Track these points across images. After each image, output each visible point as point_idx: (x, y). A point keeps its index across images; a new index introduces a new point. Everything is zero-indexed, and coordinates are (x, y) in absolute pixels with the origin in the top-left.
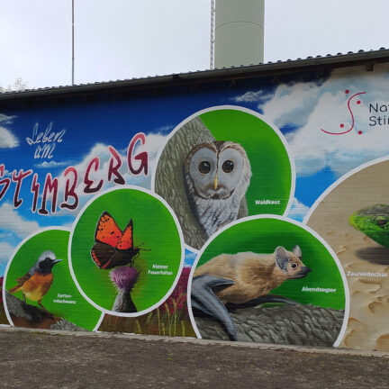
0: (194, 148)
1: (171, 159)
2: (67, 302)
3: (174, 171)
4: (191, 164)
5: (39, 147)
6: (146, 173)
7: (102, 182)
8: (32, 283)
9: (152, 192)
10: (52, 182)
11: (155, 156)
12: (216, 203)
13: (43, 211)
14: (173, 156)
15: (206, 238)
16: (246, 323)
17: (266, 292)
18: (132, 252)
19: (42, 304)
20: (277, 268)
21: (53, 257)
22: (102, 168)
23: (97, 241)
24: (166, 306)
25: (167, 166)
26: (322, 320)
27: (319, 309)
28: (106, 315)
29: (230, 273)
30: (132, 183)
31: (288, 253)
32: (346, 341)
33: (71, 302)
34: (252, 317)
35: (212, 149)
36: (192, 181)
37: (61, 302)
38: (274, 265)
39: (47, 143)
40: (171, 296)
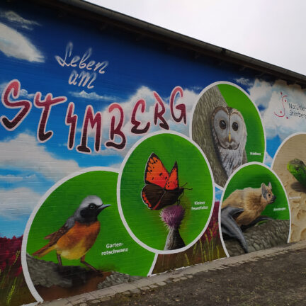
0: (216, 109)
1: (202, 114)
2: (118, 251)
3: (204, 124)
4: (215, 121)
5: (75, 72)
6: (185, 122)
7: (148, 125)
8: (71, 237)
9: (190, 139)
10: (94, 116)
11: (191, 109)
12: (231, 152)
13: (83, 148)
14: (203, 112)
15: (227, 178)
16: (252, 238)
17: (259, 214)
18: (178, 191)
19: (86, 260)
20: (263, 197)
21: (98, 202)
22: (148, 111)
23: (147, 182)
24: (206, 235)
25: (200, 120)
26: (282, 228)
27: (281, 221)
28: (159, 255)
29: (241, 203)
30: (175, 130)
31: (267, 187)
32: (291, 238)
33: (122, 251)
34: (255, 233)
35: (226, 112)
36: (216, 134)
37: (110, 253)
38: (261, 196)
39: (85, 69)
40: (209, 226)
